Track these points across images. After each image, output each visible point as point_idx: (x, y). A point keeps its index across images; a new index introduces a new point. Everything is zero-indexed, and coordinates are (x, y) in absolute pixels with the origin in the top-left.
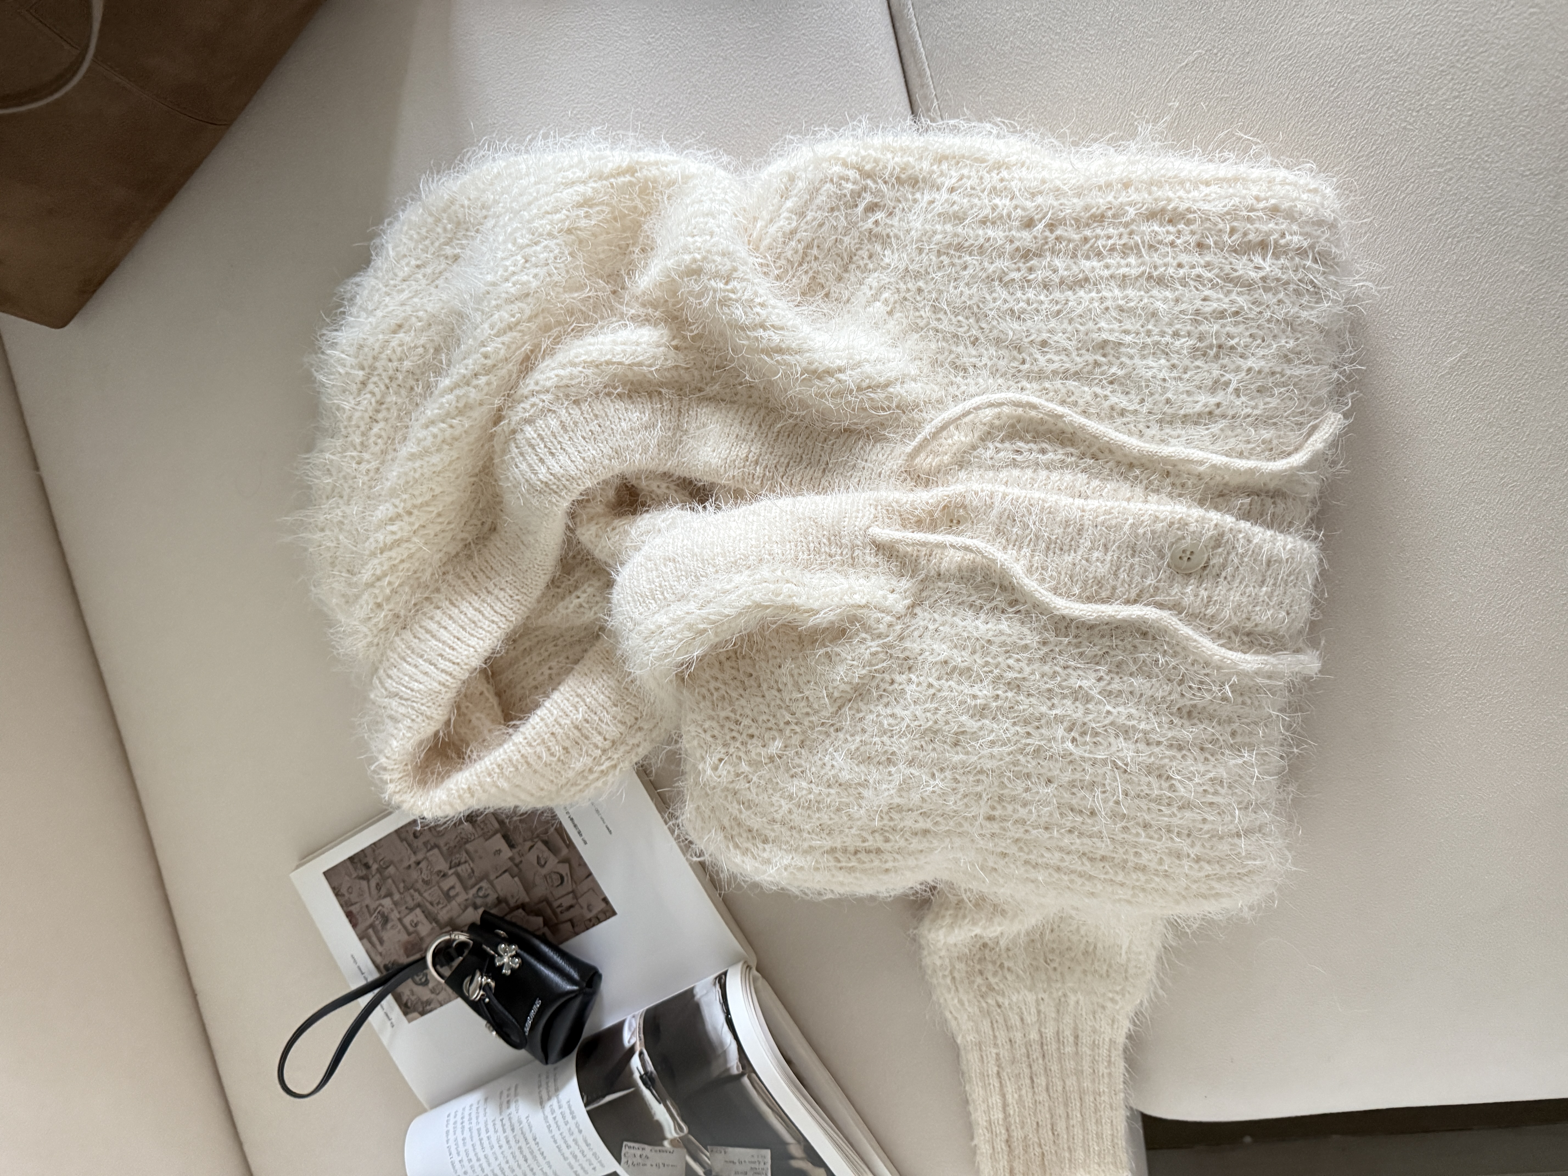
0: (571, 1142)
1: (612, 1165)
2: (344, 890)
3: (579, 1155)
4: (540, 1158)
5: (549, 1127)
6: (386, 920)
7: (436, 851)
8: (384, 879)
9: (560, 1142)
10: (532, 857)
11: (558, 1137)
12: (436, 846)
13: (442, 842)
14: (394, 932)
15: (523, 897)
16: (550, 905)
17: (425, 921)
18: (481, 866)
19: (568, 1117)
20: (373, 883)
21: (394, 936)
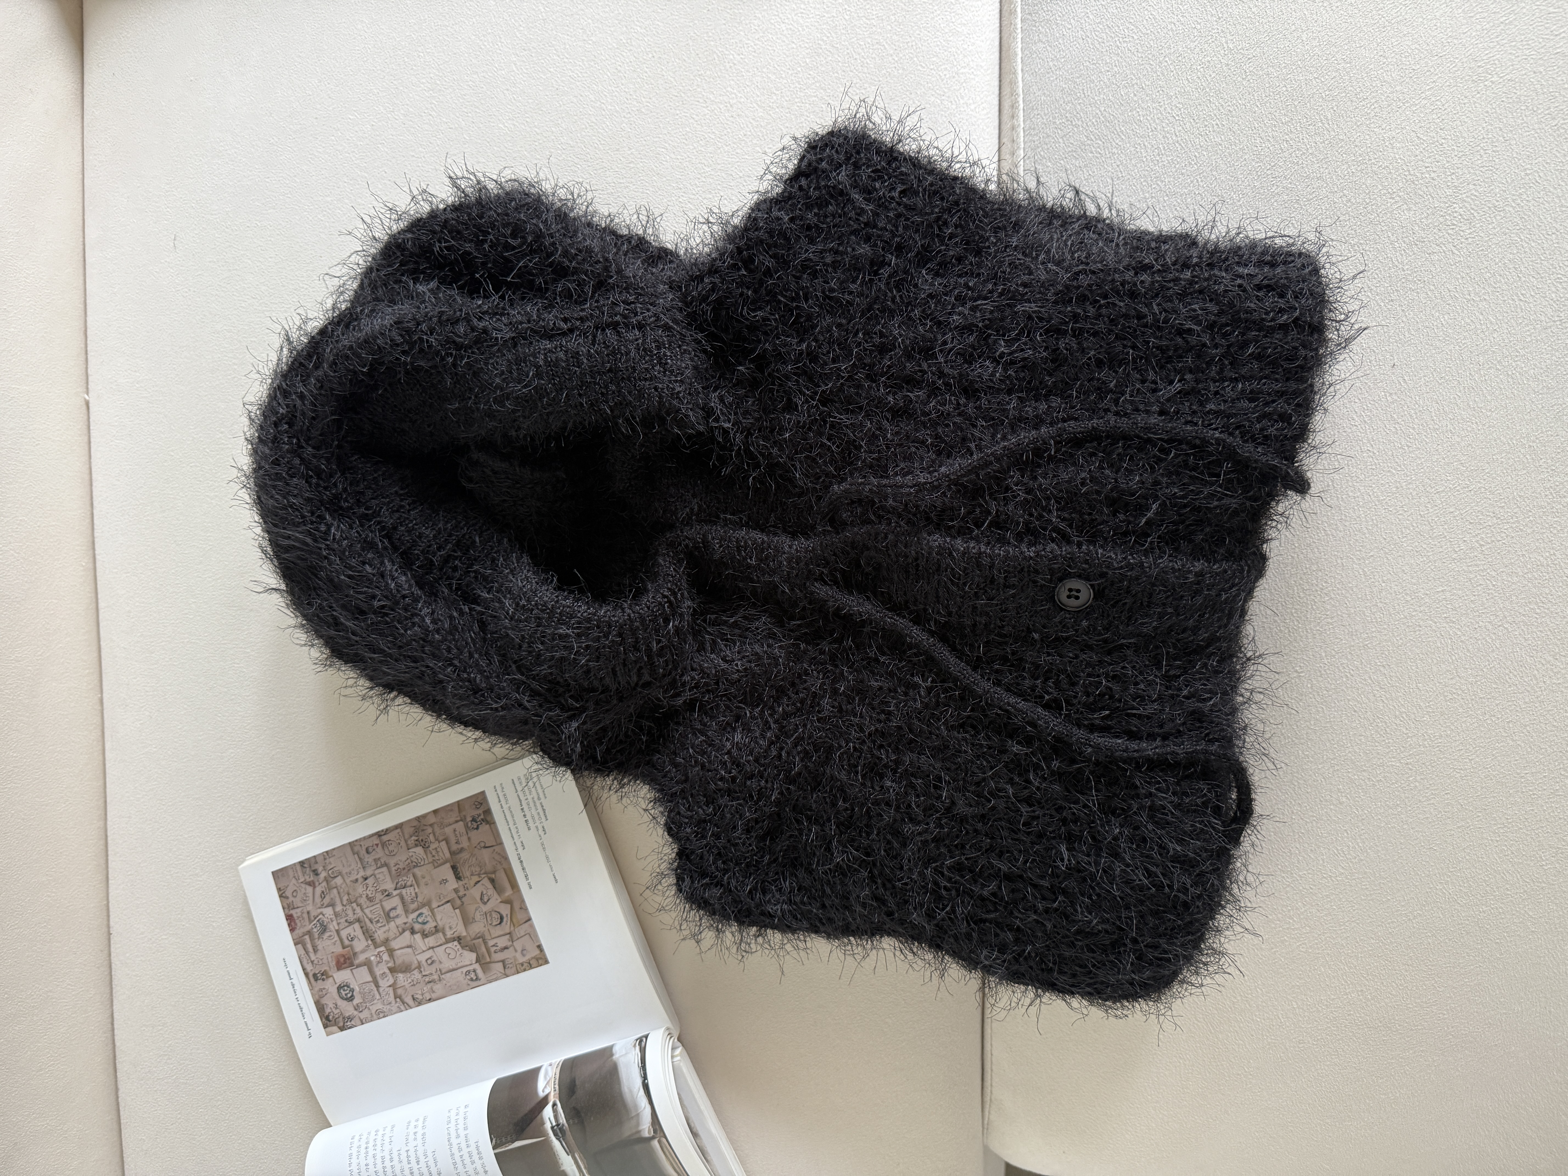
5: (454, 1164)
6: (324, 929)
7: (385, 869)
8: (330, 889)
10: (475, 892)
12: (386, 865)
13: (392, 862)
14: (329, 942)
15: (461, 930)
16: (485, 943)
17: (361, 936)
18: (426, 892)
19: (476, 1157)
20: (318, 890)
21: (329, 947)
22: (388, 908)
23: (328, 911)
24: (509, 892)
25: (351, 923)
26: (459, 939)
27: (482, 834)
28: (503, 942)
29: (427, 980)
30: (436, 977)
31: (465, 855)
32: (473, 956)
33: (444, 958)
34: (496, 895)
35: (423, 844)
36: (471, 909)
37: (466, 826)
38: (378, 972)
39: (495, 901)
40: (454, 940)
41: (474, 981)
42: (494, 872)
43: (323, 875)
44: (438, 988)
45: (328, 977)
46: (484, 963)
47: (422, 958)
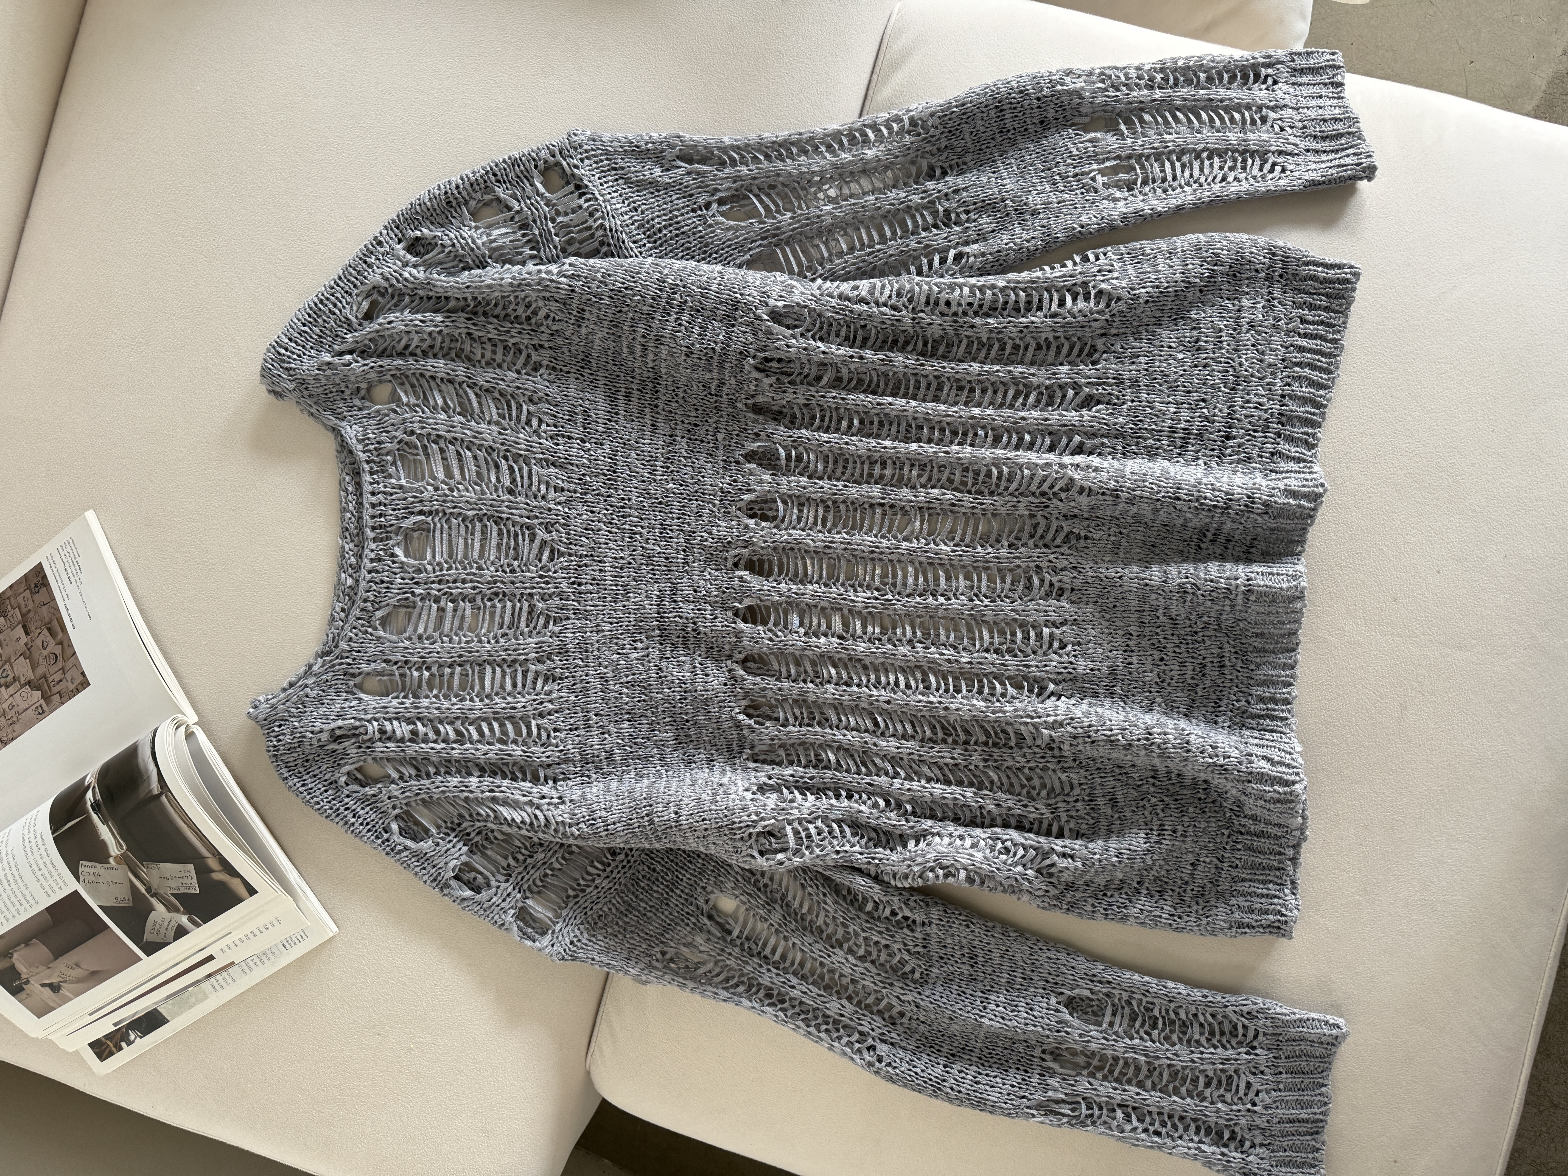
1: (72, 887)
10: (39, 641)
11: (33, 862)
15: (30, 675)
16: (47, 681)
19: (40, 843)
24: (60, 635)
26: (29, 683)
27: (41, 596)
28: (58, 676)
29: (9, 722)
30: (15, 719)
31: (31, 615)
32: (40, 693)
33: (20, 701)
34: (52, 641)
36: (37, 656)
37: (31, 593)
39: (51, 646)
40: (26, 684)
41: (41, 714)
42: (49, 623)
44: (18, 727)
46: (47, 697)
47: (6, 705)
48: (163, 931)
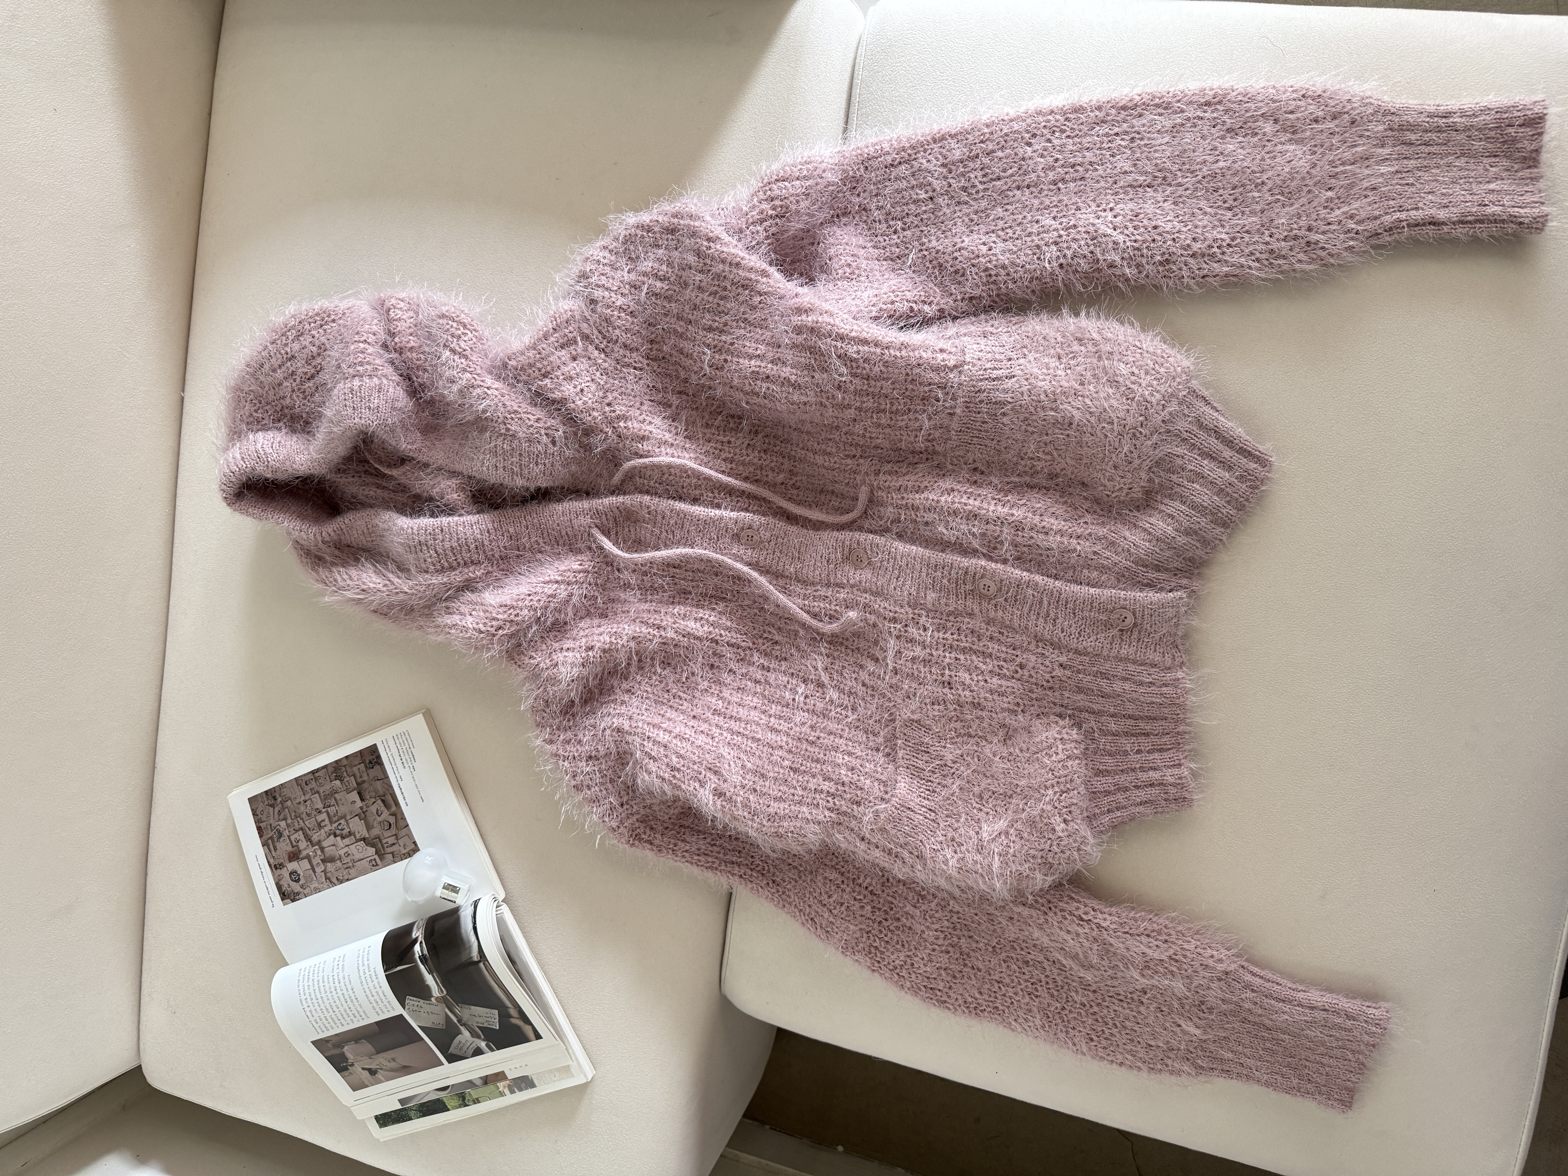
0: (375, 994)
1: (398, 1010)
2: (258, 813)
3: (380, 1002)
4: (355, 1001)
5: (362, 983)
6: (280, 835)
7: (317, 795)
8: (283, 808)
9: (368, 993)
10: (373, 809)
11: (367, 990)
12: (318, 792)
13: (321, 791)
14: (284, 844)
15: (365, 834)
16: (381, 841)
17: (304, 840)
18: (343, 810)
19: (376, 977)
20: (277, 809)
21: (284, 847)
22: (319, 820)
23: (283, 824)
24: (394, 808)
25: (296, 831)
26: (364, 839)
27: (375, 772)
28: (391, 840)
29: (345, 866)
31: (365, 785)
32: (374, 850)
33: (355, 851)
34: (386, 811)
35: (339, 778)
36: (370, 819)
37: (366, 767)
38: (315, 863)
39: (386, 814)
40: (361, 840)
41: (375, 866)
42: (384, 796)
43: (279, 799)
44: (352, 871)
45: (284, 867)
46: (381, 854)
47: (342, 852)
48: (465, 1049)
